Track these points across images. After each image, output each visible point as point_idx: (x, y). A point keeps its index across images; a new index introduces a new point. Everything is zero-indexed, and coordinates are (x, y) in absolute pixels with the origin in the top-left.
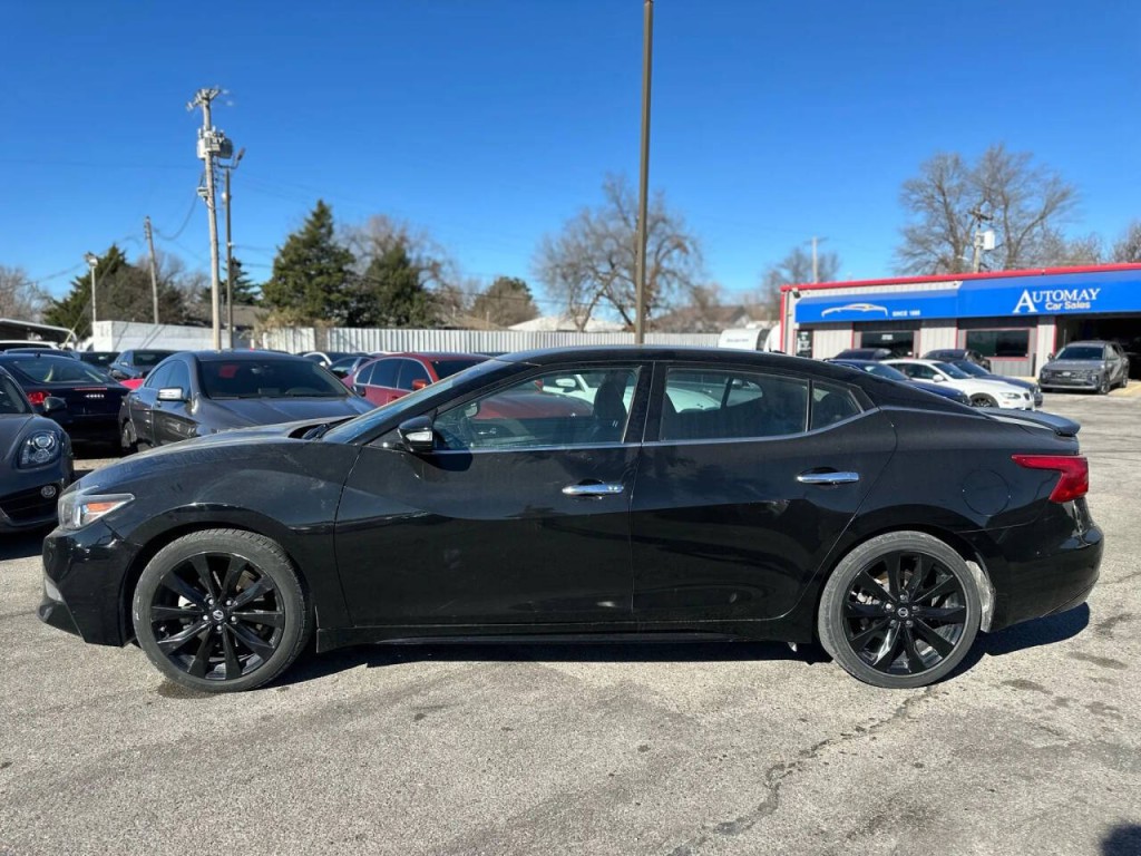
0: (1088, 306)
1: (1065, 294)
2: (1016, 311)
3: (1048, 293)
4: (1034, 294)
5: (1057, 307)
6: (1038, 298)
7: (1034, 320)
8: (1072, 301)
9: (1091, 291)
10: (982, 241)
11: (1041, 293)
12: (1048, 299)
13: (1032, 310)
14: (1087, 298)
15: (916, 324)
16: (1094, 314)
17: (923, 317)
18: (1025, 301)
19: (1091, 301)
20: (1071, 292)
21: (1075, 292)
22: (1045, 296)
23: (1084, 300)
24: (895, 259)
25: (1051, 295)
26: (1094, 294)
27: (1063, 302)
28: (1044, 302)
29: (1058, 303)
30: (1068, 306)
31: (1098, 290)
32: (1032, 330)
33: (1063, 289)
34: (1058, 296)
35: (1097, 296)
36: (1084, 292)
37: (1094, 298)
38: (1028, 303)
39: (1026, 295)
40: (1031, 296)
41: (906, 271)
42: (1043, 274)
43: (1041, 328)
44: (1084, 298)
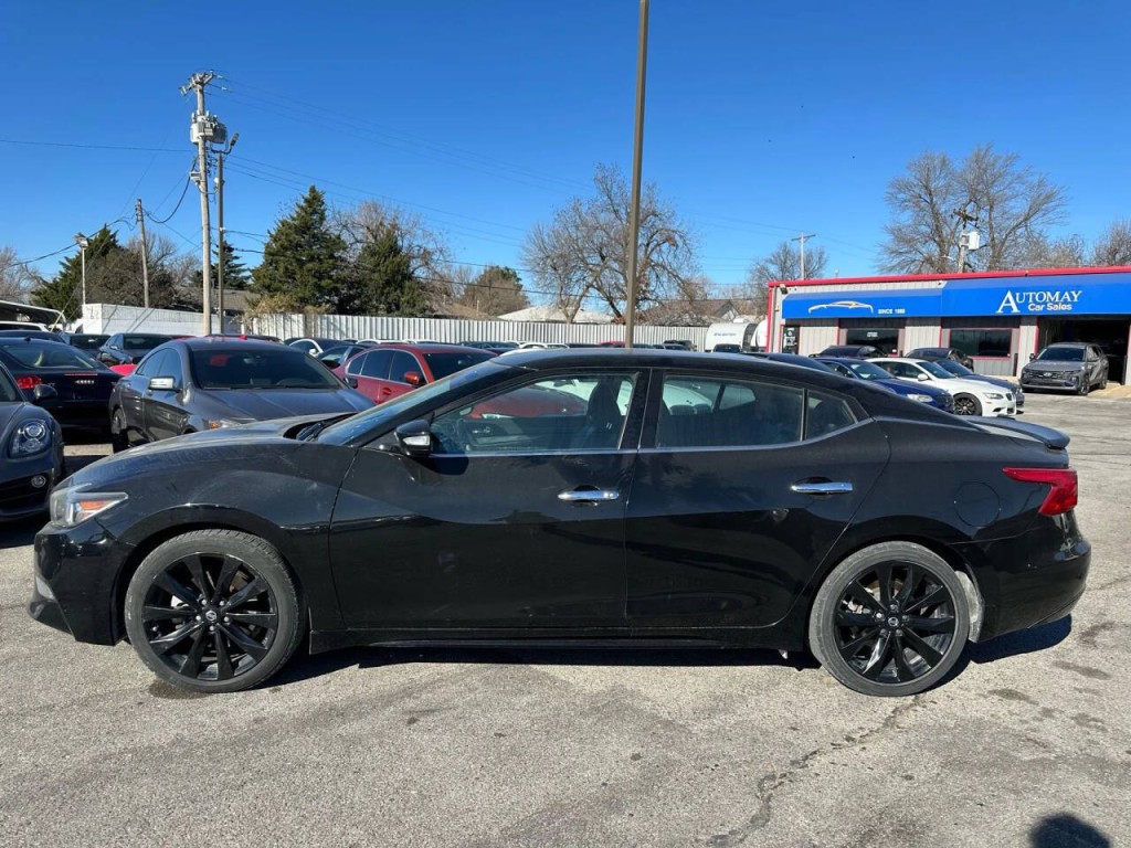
0: (1069, 307)
1: (1047, 295)
2: (1000, 311)
3: (1031, 294)
4: (1018, 295)
5: (1040, 308)
6: (1021, 299)
8: (1055, 303)
9: (1073, 293)
10: (967, 241)
11: (1024, 294)
12: (1031, 301)
13: (1015, 310)
14: (1069, 300)
15: (902, 322)
16: (1076, 316)
17: (909, 315)
18: (1008, 302)
19: (1073, 303)
20: (1053, 294)
21: (1057, 294)
22: (1028, 297)
23: (1066, 302)
24: (881, 257)
25: (1034, 296)
26: (1076, 296)
27: (1045, 303)
28: (1027, 303)
29: (1040, 304)
30: (1050, 308)
31: (1080, 292)
32: (1015, 330)
33: (1045, 291)
34: (1041, 297)
35: (1079, 298)
36: (1066, 294)
37: (1076, 300)
38: (1011, 303)
39: (1009, 295)
40: (1014, 297)
41: (892, 269)
42: (1026, 275)
43: (1024, 329)
44: (1066, 300)
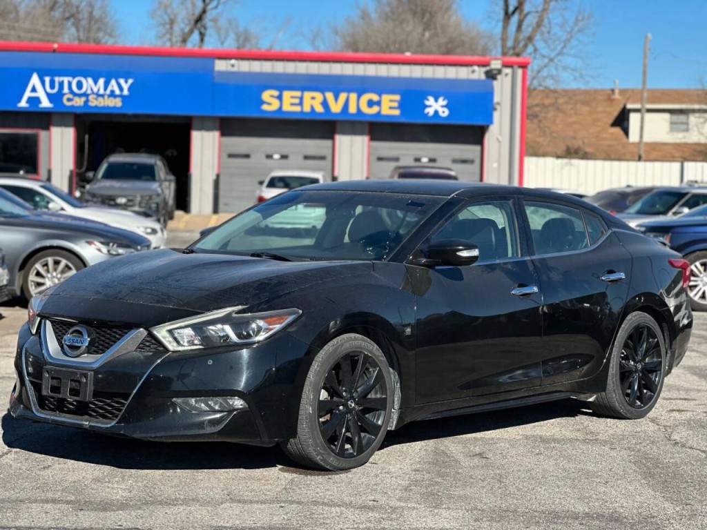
0: (117, 103)
1: (88, 84)
2: (23, 104)
3: (66, 80)
4: (47, 79)
5: (79, 102)
6: (52, 87)
7: (44, 119)
8: (98, 95)
9: (122, 81)
11: (57, 79)
12: (66, 90)
13: (46, 103)
14: (117, 92)
16: (124, 116)
18: (34, 90)
19: (121, 96)
20: (96, 82)
21: (101, 81)
22: (61, 84)
23: (112, 94)
25: (70, 84)
26: (126, 87)
27: (85, 95)
28: (60, 94)
29: (80, 96)
30: (93, 102)
31: (130, 81)
32: (43, 134)
33: (85, 77)
34: (80, 85)
35: (129, 89)
36: (113, 82)
37: (126, 92)
38: (38, 92)
39: (35, 80)
40: (43, 83)
43: (56, 131)
44: (113, 92)
